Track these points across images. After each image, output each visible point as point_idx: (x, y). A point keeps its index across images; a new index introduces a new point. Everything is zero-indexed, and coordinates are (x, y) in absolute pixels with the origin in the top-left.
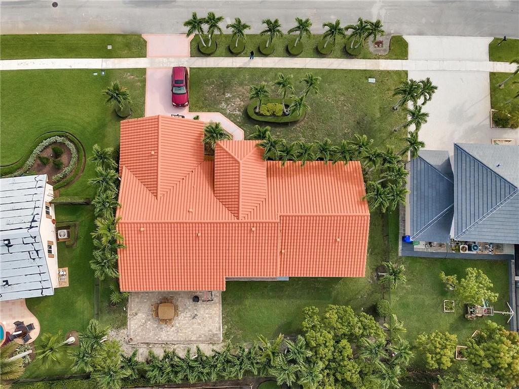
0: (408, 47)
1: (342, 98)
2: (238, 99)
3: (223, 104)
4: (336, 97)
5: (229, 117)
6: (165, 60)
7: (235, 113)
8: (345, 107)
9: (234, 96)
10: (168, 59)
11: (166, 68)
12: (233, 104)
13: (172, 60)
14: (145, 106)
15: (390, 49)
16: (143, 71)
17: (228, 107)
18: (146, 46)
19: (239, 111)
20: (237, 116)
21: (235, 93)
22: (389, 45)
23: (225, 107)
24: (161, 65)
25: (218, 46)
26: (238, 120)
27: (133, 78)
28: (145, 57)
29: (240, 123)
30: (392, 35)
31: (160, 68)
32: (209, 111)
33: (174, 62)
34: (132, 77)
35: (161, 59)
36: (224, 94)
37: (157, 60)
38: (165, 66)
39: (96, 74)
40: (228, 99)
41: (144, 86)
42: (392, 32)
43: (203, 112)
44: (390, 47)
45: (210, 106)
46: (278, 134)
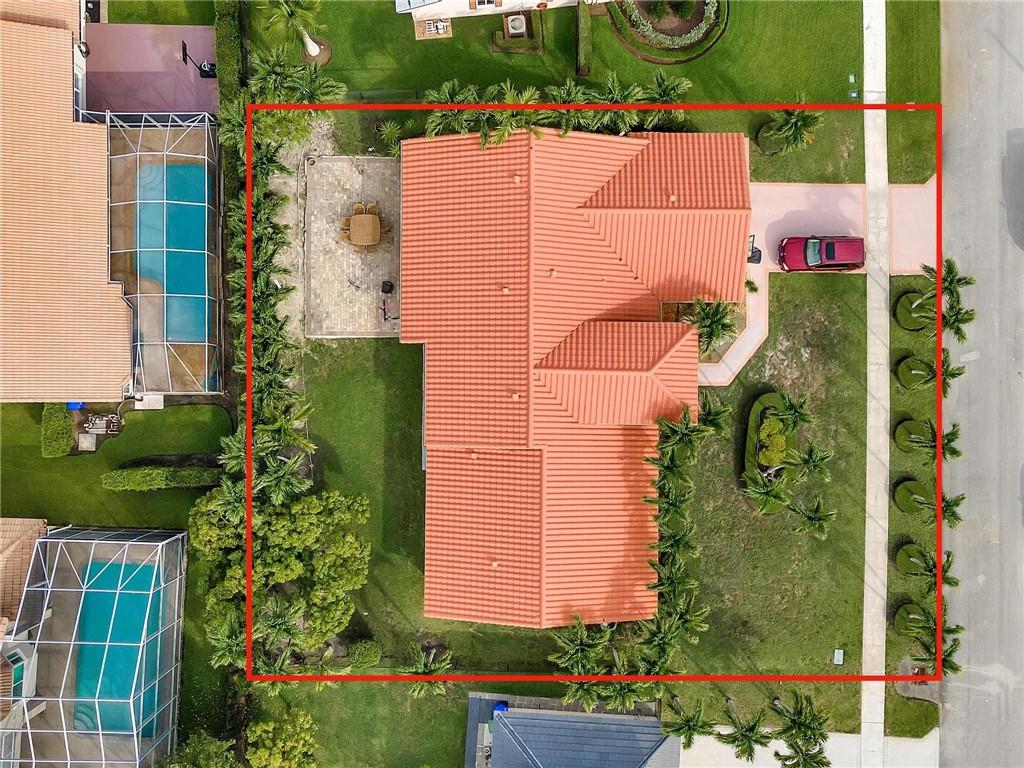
0: (913, 736)
1: (799, 592)
2: (797, 374)
3: (786, 344)
4: (801, 578)
5: (759, 355)
6: (884, 222)
7: (768, 367)
8: (779, 597)
9: (803, 366)
10: (885, 229)
11: (866, 225)
12: (786, 363)
13: (884, 236)
14: (782, 182)
15: (908, 698)
16: (858, 176)
17: (779, 354)
18: (915, 182)
19: (772, 376)
20: (760, 372)
21: (809, 369)
22: (916, 696)
23: (780, 347)
24: (871, 215)
25: (915, 333)
26: (750, 375)
27: (843, 157)
28: (890, 181)
29: (746, 378)
30: (940, 705)
31: (865, 212)
32: (771, 314)
33: (878, 241)
34: (846, 155)
35: (885, 214)
36: (808, 345)
37: (883, 206)
38: (871, 222)
39: (852, 79)
40: (797, 353)
41: (824, 179)
42: (948, 706)
43: (770, 301)
44: (915, 698)
45: (781, 316)
46: (722, 456)
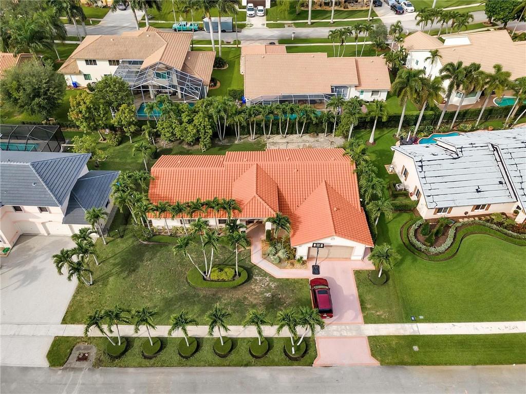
0: (49, 351)
2: (257, 291)
3: (273, 286)
6: (345, 333)
7: (261, 278)
9: (262, 294)
10: (341, 334)
11: (342, 324)
12: (263, 286)
13: (336, 334)
14: (357, 284)
15: (72, 350)
16: (367, 320)
17: (268, 283)
18: (372, 351)
19: (256, 280)
20: (258, 274)
21: (260, 296)
22: (71, 355)
23: (271, 283)
24: (348, 327)
25: (283, 351)
26: (257, 271)
27: (377, 312)
28: (369, 337)
29: (255, 269)
30: (62, 368)
31: (348, 324)
32: (288, 279)
33: (334, 330)
35: (349, 334)
36: (273, 296)
37: (354, 333)
38: (343, 327)
39: (421, 317)
40: (267, 291)
41: (362, 303)
42: (60, 372)
43: (294, 279)
46: (217, 260)
